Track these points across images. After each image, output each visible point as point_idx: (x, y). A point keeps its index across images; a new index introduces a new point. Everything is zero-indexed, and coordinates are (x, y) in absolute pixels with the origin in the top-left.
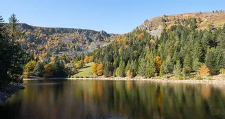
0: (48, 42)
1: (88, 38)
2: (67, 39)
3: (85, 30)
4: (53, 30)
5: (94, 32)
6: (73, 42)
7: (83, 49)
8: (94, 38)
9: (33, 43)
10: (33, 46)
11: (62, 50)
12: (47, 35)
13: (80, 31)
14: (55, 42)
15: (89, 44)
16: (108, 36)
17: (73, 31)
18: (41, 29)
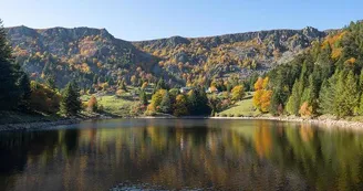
0: (209, 60)
1: (278, 45)
2: (238, 52)
3: (273, 32)
4: (218, 40)
5: (291, 33)
6: (249, 55)
7: (267, 65)
8: (289, 44)
9: (187, 63)
10: (187, 68)
11: (228, 71)
12: (208, 49)
13: (264, 34)
14: (218, 58)
15: (280, 56)
16: (322, 35)
17: (251, 36)
18: (200, 40)
